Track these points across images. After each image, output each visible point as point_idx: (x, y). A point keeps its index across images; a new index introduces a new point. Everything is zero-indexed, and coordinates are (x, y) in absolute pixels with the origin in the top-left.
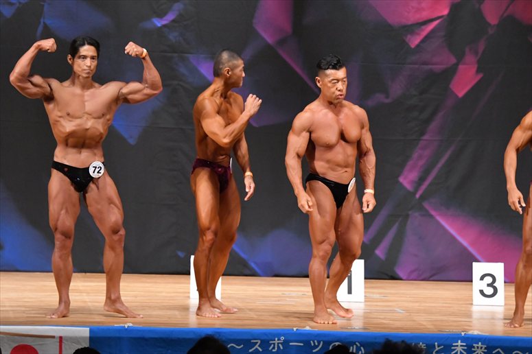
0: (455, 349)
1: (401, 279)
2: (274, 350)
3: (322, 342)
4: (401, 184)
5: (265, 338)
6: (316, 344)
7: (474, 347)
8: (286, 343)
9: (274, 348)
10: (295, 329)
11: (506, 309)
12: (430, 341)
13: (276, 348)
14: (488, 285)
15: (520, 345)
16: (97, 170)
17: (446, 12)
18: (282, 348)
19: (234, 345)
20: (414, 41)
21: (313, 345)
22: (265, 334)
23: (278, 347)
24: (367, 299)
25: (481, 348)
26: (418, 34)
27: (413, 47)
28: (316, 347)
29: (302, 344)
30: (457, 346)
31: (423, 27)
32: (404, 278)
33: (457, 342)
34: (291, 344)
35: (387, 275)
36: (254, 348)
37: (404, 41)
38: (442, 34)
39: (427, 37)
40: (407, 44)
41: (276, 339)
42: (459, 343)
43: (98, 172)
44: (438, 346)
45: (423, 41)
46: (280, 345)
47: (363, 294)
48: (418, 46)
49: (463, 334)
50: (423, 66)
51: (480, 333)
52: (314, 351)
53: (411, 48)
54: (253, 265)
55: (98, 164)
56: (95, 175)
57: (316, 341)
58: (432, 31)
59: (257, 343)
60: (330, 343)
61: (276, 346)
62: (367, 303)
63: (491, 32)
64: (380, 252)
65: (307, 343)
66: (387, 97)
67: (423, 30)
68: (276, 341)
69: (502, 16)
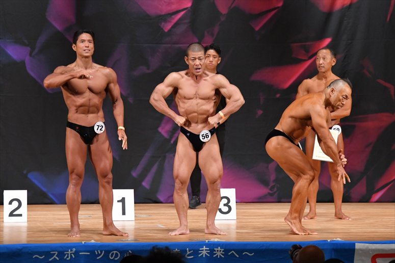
0: (201, 253)
1: (161, 203)
2: (68, 259)
3: (103, 252)
4: (160, 133)
5: (61, 250)
6: (100, 253)
7: (215, 251)
8: (76, 253)
9: (68, 257)
10: (83, 242)
11: (237, 222)
12: (183, 247)
13: (69, 257)
14: (225, 205)
15: (248, 248)
16: (100, 128)
17: (189, 5)
18: (74, 257)
19: (38, 256)
20: (167, 27)
21: (97, 253)
22: (61, 247)
23: (71, 256)
24: (137, 218)
25: (220, 251)
26: (170, 22)
27: (166, 31)
28: (99, 255)
29: (89, 254)
30: (203, 250)
31: (173, 16)
32: (164, 202)
33: (203, 248)
34: (80, 253)
35: (150, 199)
36: (53, 258)
37: (160, 27)
38: (187, 21)
39: (177, 24)
40: (162, 29)
41: (70, 250)
42: (204, 248)
43: (100, 130)
44: (189, 251)
45: (173, 27)
46: (72, 255)
47: (134, 215)
48: (170, 30)
49: (207, 241)
50: (173, 45)
51: (219, 240)
52: (98, 258)
53: (165, 32)
54: (51, 196)
55: (101, 123)
56: (98, 132)
57: (99, 251)
58: (180, 19)
59: (55, 254)
60: (109, 252)
61: (69, 256)
62: (137, 221)
63: (223, 19)
64: (146, 184)
65: (92, 252)
66: (148, 69)
67: (174, 19)
68: (70, 252)
69: (230, 7)
